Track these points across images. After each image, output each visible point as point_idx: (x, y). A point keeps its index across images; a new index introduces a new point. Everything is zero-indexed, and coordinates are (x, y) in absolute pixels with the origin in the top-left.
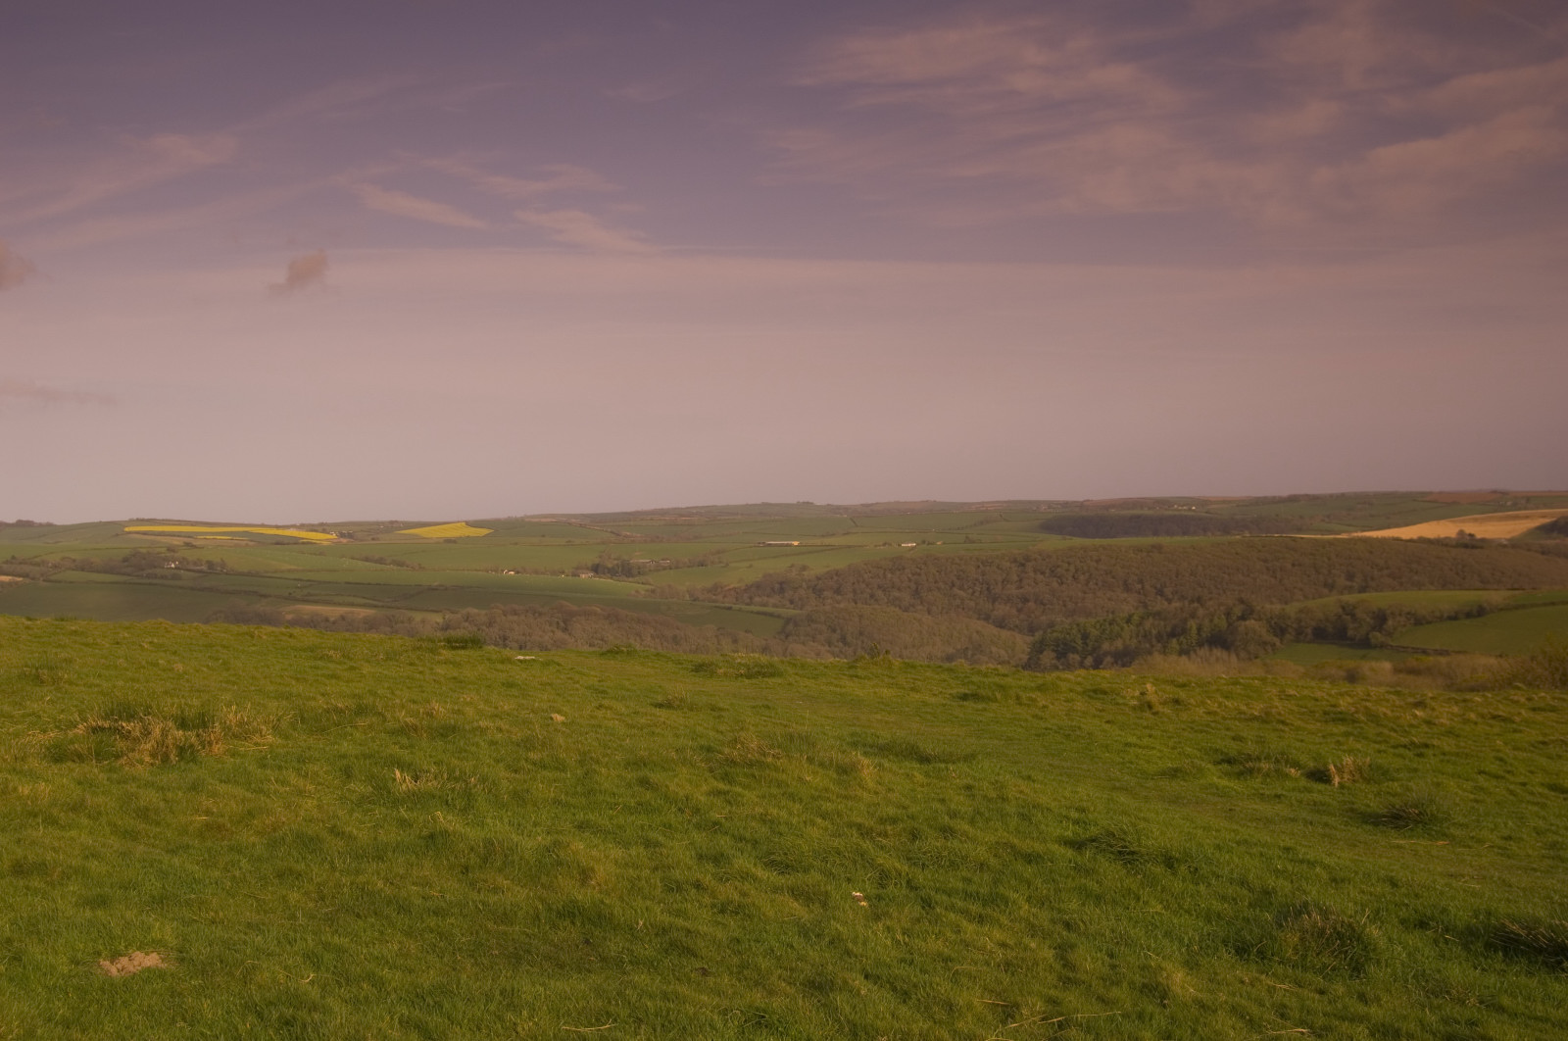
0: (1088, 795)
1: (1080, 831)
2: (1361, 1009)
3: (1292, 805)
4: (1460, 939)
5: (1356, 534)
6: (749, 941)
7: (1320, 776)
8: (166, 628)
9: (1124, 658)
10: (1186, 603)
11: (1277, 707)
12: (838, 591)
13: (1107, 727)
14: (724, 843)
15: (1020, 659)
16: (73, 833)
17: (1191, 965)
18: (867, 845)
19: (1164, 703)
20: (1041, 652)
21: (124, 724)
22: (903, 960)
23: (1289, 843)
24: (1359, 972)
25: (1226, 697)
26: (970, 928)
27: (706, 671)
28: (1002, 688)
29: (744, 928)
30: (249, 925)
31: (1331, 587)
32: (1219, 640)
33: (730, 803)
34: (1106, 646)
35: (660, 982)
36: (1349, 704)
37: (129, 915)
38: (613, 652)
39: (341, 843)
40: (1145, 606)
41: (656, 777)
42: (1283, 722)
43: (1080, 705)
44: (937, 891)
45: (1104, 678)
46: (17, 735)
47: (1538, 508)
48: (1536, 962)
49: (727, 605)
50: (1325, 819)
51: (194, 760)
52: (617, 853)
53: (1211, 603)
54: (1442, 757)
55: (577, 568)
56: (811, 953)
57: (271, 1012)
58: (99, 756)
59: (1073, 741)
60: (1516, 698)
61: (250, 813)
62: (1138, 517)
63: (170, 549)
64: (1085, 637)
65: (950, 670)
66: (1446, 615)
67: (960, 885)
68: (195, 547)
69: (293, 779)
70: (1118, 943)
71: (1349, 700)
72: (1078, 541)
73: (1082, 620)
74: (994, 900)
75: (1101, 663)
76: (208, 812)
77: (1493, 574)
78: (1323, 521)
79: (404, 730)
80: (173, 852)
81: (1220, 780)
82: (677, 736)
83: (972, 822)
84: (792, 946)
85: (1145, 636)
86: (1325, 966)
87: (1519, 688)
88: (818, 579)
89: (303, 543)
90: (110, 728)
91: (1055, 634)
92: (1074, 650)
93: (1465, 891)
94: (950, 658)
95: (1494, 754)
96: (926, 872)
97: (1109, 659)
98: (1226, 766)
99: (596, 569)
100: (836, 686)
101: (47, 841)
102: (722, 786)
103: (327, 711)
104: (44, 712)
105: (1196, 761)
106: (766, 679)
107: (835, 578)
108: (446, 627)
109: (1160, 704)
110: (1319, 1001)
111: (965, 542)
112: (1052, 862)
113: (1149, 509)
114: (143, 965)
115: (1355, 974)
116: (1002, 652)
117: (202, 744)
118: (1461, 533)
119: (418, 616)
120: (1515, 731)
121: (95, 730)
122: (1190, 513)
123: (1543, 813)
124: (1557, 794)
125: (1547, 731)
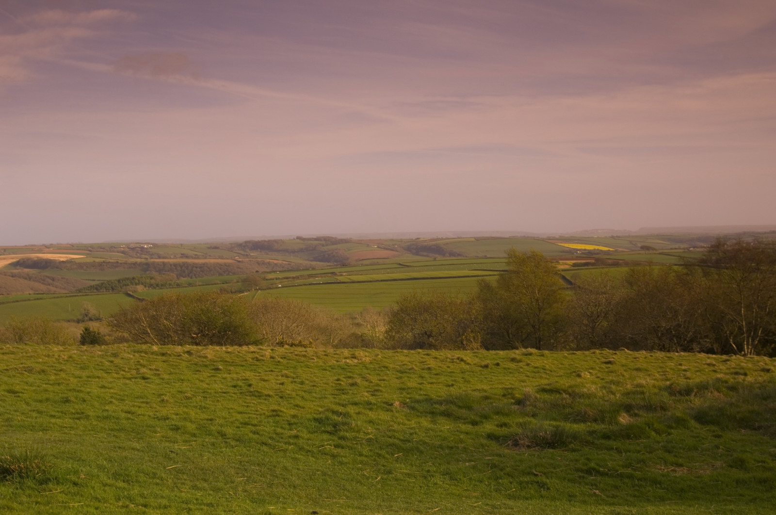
123: (3, 404)
124: (11, 394)
125: (9, 364)
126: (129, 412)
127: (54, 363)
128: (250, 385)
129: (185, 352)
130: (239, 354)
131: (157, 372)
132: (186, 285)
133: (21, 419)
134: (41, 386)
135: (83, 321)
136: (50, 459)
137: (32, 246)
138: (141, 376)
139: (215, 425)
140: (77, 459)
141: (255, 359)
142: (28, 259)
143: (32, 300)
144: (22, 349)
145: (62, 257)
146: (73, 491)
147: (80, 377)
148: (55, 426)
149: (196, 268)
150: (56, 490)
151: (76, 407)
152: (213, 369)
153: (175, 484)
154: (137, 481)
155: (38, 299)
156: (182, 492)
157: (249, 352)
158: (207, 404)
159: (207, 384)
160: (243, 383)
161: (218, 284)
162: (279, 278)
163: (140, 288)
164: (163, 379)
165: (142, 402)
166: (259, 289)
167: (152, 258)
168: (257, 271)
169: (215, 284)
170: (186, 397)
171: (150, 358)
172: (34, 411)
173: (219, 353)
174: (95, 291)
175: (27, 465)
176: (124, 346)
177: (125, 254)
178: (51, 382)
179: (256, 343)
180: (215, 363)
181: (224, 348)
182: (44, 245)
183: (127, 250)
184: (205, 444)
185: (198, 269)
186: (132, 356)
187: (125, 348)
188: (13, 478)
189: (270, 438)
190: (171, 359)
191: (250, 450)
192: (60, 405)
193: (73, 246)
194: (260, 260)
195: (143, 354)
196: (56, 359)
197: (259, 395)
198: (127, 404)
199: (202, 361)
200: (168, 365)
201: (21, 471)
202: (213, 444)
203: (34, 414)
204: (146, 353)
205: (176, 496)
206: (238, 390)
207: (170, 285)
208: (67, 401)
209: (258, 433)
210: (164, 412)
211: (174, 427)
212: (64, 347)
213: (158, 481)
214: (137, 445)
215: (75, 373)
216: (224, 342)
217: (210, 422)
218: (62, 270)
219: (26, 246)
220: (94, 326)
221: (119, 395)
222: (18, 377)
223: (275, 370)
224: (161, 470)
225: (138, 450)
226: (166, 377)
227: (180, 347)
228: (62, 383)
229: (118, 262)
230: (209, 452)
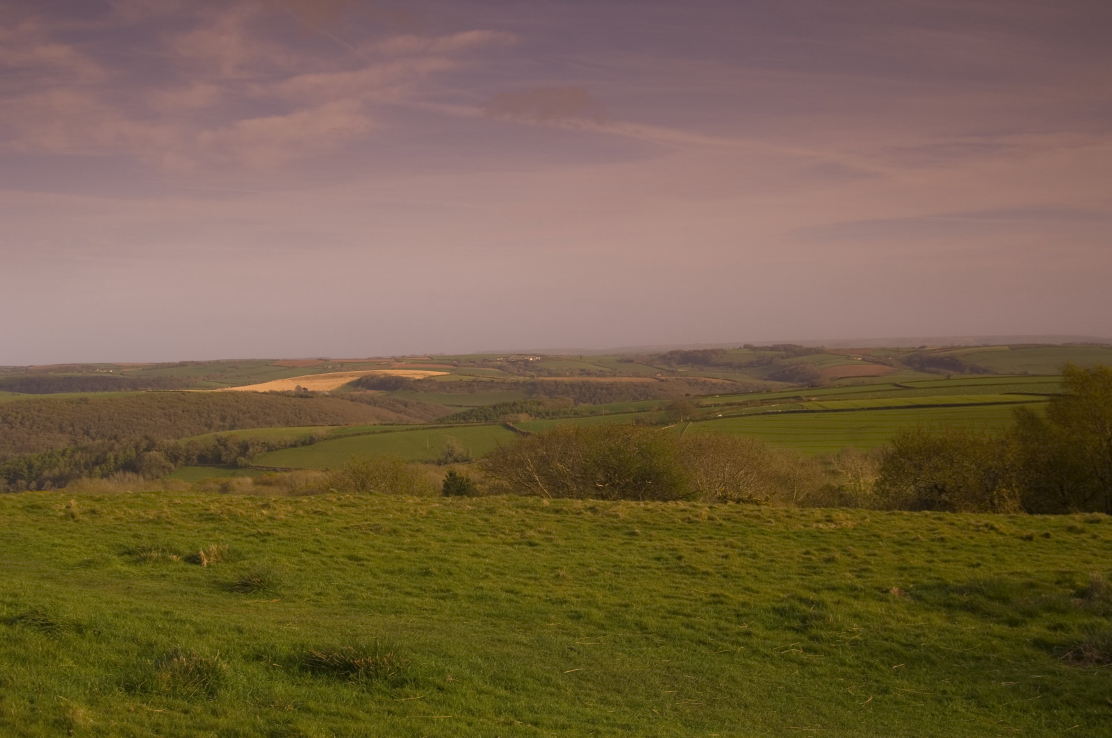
2: (212, 720)
3: (173, 581)
4: (283, 665)
5: (226, 389)
7: (194, 560)
10: (106, 440)
11: (166, 512)
17: (92, 702)
19: (84, 513)
23: (169, 608)
24: (213, 696)
25: (130, 507)
31: (210, 426)
32: (131, 466)
34: (46, 473)
36: (217, 507)
40: (76, 443)
42: (170, 523)
43: (20, 518)
45: (40, 497)
47: (348, 370)
48: (333, 676)
50: (197, 589)
53: (124, 440)
54: (278, 541)
59: (13, 545)
60: (330, 498)
62: (70, 378)
64: (30, 467)
66: (288, 444)
70: (37, 691)
71: (217, 505)
72: (23, 396)
73: (27, 455)
75: (43, 486)
77: (319, 415)
78: (204, 380)
81: (122, 567)
85: (76, 465)
86: (189, 693)
87: (332, 492)
91: (7, 466)
92: (22, 477)
93: (288, 632)
95: (313, 537)
98: (127, 556)
105: (104, 554)
109: (81, 514)
110: (184, 718)
113: (78, 372)
115: (210, 697)
118: (298, 387)
120: (328, 521)
122: (108, 375)
123: (343, 575)
124: (353, 562)
125: (349, 520)
126: (512, 592)
127: (409, 521)
128: (680, 558)
129: (587, 509)
130: (663, 512)
131: (549, 536)
132: (587, 414)
133: (367, 597)
134: (392, 552)
135: (446, 463)
136: (406, 653)
137: (378, 358)
138: (527, 540)
139: (632, 613)
140: (443, 654)
141: (687, 520)
142: (373, 377)
143: (378, 433)
144: (366, 500)
145: (418, 374)
146: (437, 699)
147: (444, 541)
148: (413, 607)
149: (602, 389)
150: (415, 696)
151: (440, 581)
152: (626, 534)
153: (576, 694)
154: (524, 689)
155: (385, 432)
156: (586, 706)
157: (677, 511)
158: (619, 583)
159: (619, 555)
160: (670, 554)
161: (632, 412)
162: (719, 405)
163: (523, 417)
164: (557, 546)
165: (530, 578)
166: (690, 420)
167: (540, 376)
168: (687, 395)
169: (629, 412)
170: (590, 571)
171: (538, 516)
172: (383, 585)
173: (636, 511)
174: (462, 421)
175: (377, 660)
176: (503, 499)
177: (502, 370)
178: (405, 547)
179: (686, 497)
180: (629, 525)
181: (642, 504)
182: (393, 358)
183: (505, 364)
184: (618, 640)
185: (604, 391)
186: (514, 513)
187: (505, 502)
188: (358, 677)
189: (710, 634)
190: (567, 519)
191: (682, 651)
192: (417, 579)
193: (432, 359)
194: (691, 378)
195: (529, 511)
196: (411, 514)
197: (692, 572)
198: (508, 579)
199: (612, 522)
200: (564, 526)
201: (368, 667)
202: (629, 641)
203: (384, 591)
204: (533, 509)
205: (578, 712)
206: (663, 564)
207: (565, 413)
208: (427, 573)
209: (692, 627)
210: (560, 593)
211: (573, 614)
212: (422, 499)
213: (553, 690)
214: (524, 637)
215: (437, 534)
216: (642, 495)
217: (623, 609)
218: (417, 392)
219: (370, 359)
220: (461, 469)
221: (497, 567)
222: (362, 538)
223: (716, 537)
224: (557, 675)
225: (525, 645)
226: (561, 542)
227: (580, 501)
228: (421, 548)
229: (493, 381)
230: (624, 651)
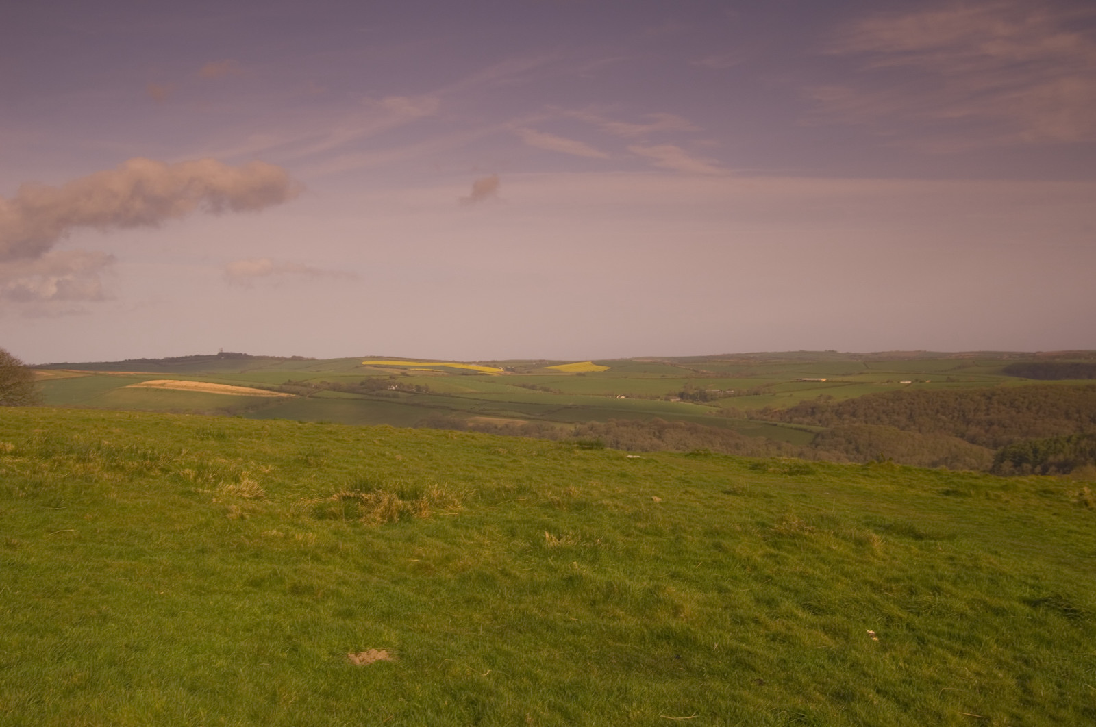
0: (1041, 567)
1: (1036, 593)
6: (793, 661)
8: (389, 431)
9: (1065, 468)
12: (854, 415)
13: (1054, 518)
14: (774, 591)
15: (987, 466)
16: (331, 567)
18: (876, 597)
20: (1002, 462)
21: (364, 495)
22: (904, 681)
26: (953, 660)
27: (759, 469)
28: (975, 487)
29: (789, 652)
30: (446, 634)
33: (778, 563)
34: (1051, 458)
35: (729, 687)
37: (368, 624)
38: (695, 454)
39: (509, 581)
41: (726, 543)
43: (1033, 501)
44: (929, 632)
45: (1051, 482)
46: (294, 500)
49: (774, 423)
51: (409, 521)
52: (699, 595)
55: (669, 395)
56: (837, 673)
57: (461, 695)
58: (348, 516)
59: (1029, 527)
61: (447, 558)
62: (1077, 364)
63: (392, 377)
64: (1036, 451)
65: (936, 473)
67: (946, 629)
68: (408, 376)
69: (476, 535)
72: (1031, 382)
73: (1033, 439)
74: (969, 641)
75: (1047, 471)
76: (419, 557)
79: (551, 505)
80: (395, 582)
82: (740, 514)
83: (954, 583)
84: (823, 667)
88: (840, 405)
89: (481, 374)
90: (354, 497)
91: (1013, 449)
92: (1027, 461)
94: (934, 464)
96: (920, 618)
97: (1053, 468)
99: (682, 396)
100: (854, 482)
101: (314, 571)
102: (772, 551)
103: (498, 490)
104: (311, 485)
106: (803, 476)
107: (852, 405)
108: (577, 434)
111: (947, 381)
112: (1014, 615)
113: (1086, 359)
114: (377, 658)
116: (973, 461)
117: (415, 509)
119: (558, 426)
121: (345, 498)
